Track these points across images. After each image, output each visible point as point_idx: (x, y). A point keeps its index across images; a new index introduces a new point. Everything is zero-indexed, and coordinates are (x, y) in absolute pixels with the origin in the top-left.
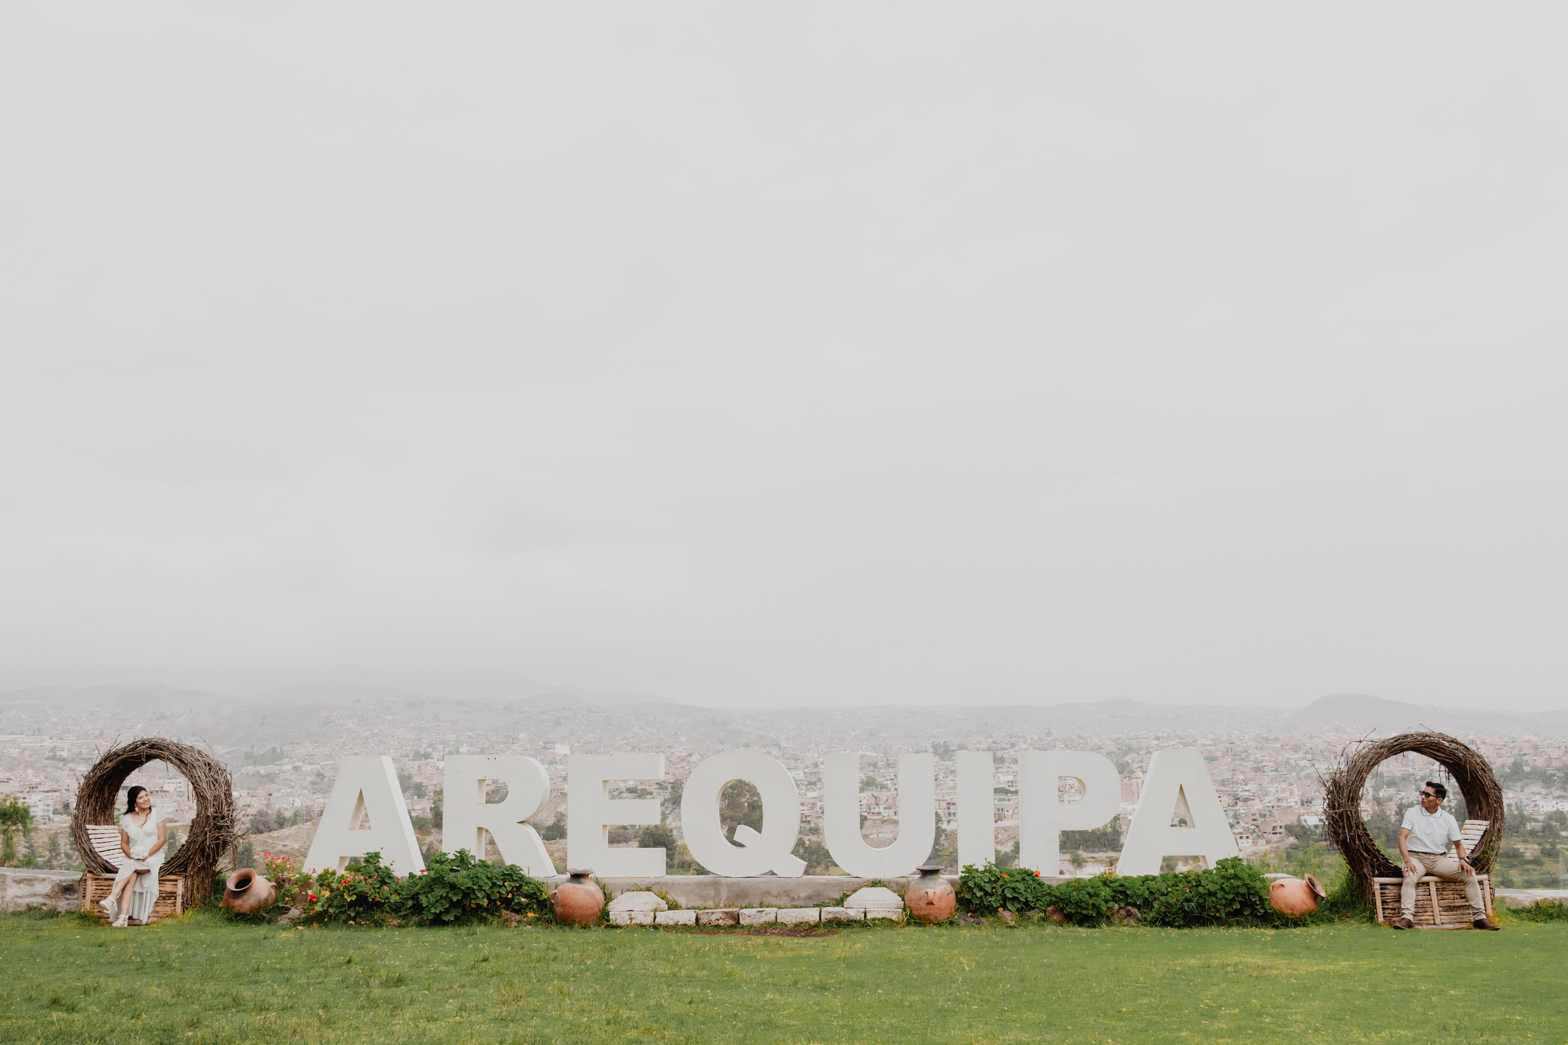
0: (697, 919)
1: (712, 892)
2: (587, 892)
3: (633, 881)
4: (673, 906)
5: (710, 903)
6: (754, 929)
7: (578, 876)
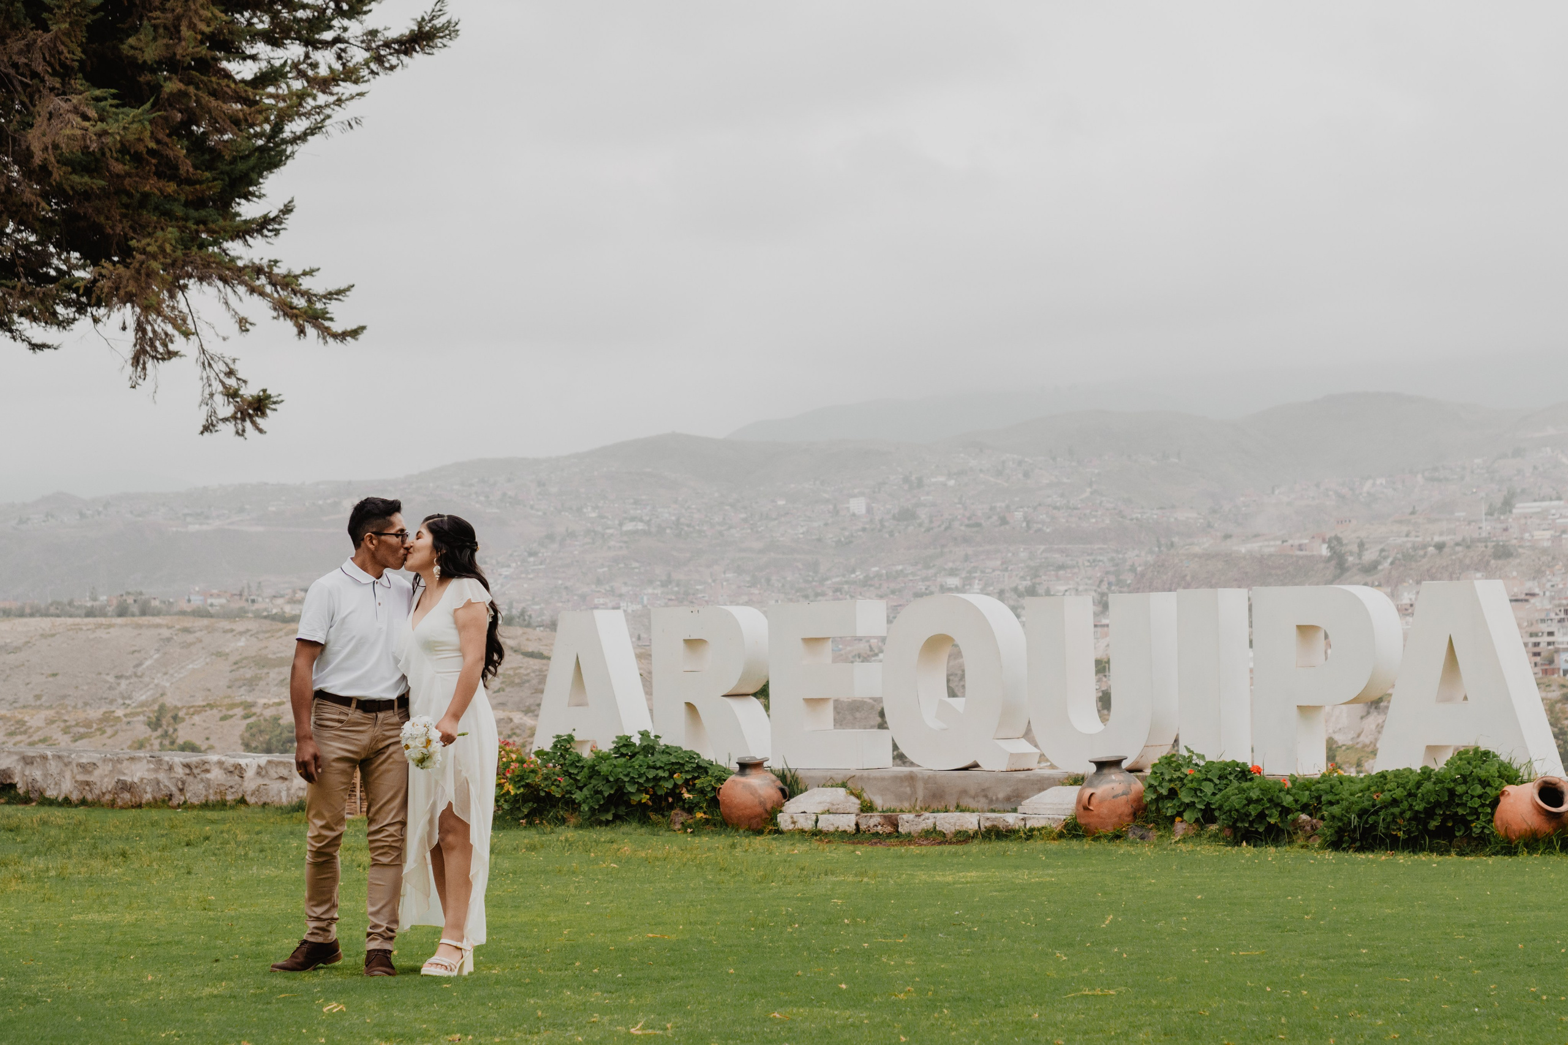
0: (857, 825)
1: (909, 788)
2: (747, 786)
4: (867, 808)
5: (906, 805)
6: (909, 839)
7: (745, 767)
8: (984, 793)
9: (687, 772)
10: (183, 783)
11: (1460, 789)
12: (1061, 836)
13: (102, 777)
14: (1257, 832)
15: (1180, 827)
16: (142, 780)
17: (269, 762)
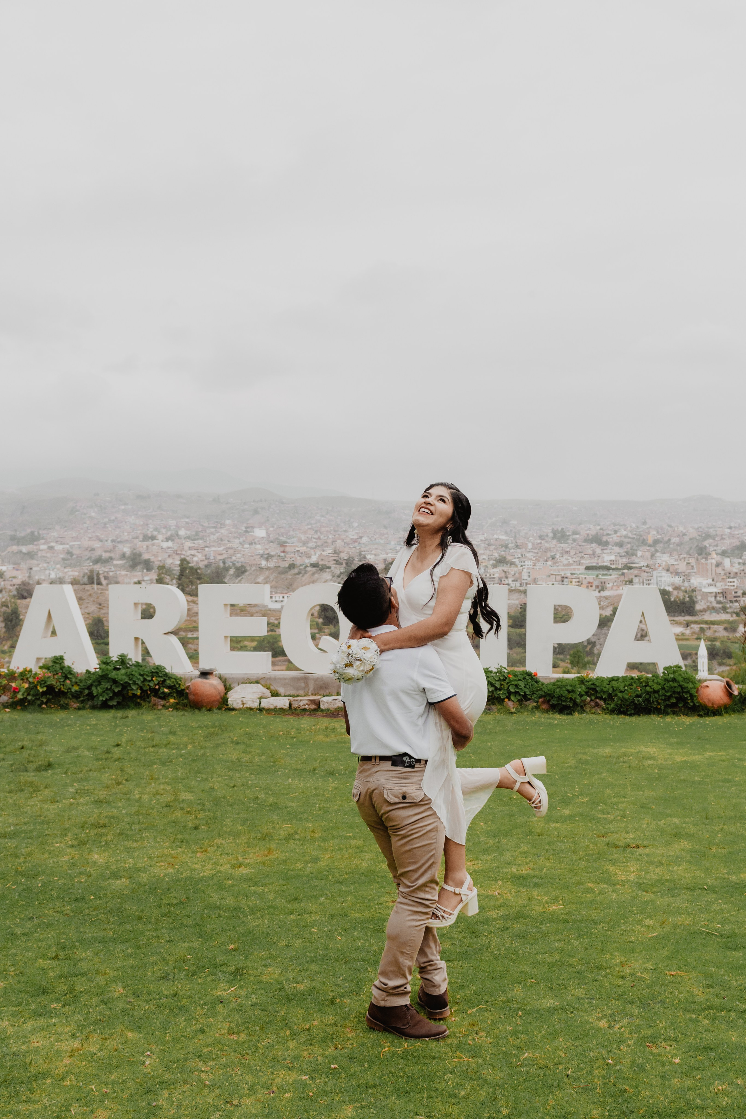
0: (290, 705)
1: (303, 685)
2: (212, 685)
3: (246, 676)
4: (275, 694)
7: (205, 674)
9: (160, 677)
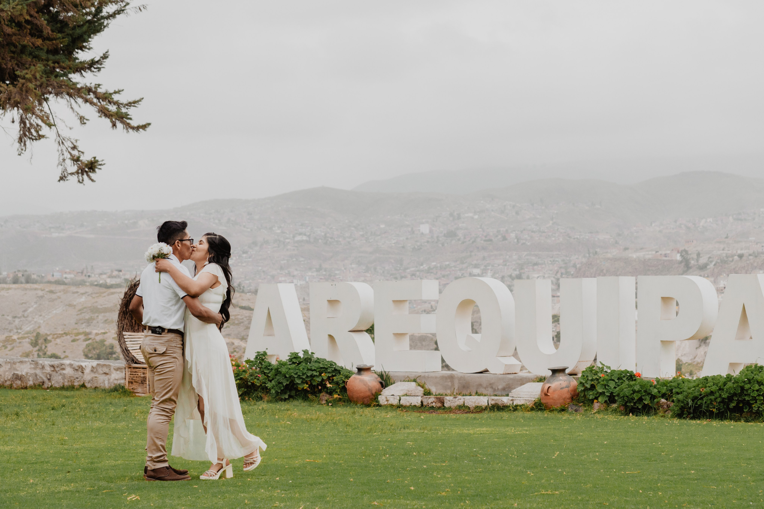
0: (422, 402)
4: (427, 393)
5: (449, 392)
6: (450, 410)
7: (360, 370)
8: (491, 385)
9: (329, 372)
10: (50, 375)
11: (747, 386)
12: (532, 409)
13: (5, 372)
14: (638, 408)
15: (596, 405)
16: (27, 373)
17: (98, 365)
